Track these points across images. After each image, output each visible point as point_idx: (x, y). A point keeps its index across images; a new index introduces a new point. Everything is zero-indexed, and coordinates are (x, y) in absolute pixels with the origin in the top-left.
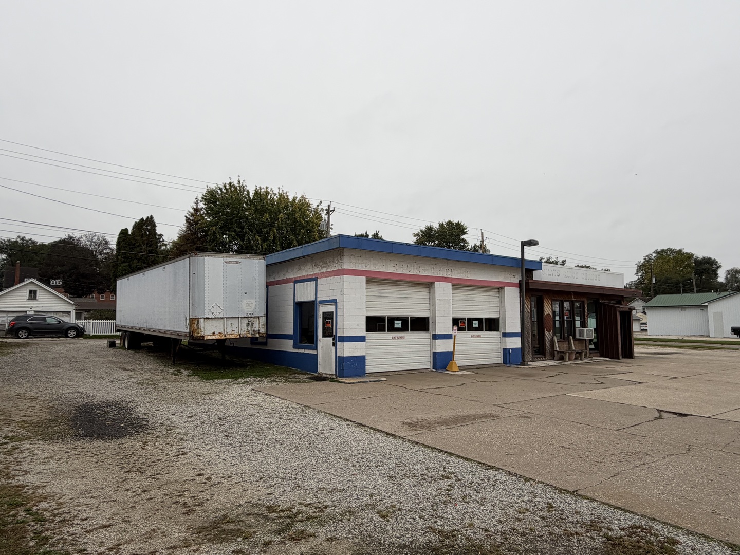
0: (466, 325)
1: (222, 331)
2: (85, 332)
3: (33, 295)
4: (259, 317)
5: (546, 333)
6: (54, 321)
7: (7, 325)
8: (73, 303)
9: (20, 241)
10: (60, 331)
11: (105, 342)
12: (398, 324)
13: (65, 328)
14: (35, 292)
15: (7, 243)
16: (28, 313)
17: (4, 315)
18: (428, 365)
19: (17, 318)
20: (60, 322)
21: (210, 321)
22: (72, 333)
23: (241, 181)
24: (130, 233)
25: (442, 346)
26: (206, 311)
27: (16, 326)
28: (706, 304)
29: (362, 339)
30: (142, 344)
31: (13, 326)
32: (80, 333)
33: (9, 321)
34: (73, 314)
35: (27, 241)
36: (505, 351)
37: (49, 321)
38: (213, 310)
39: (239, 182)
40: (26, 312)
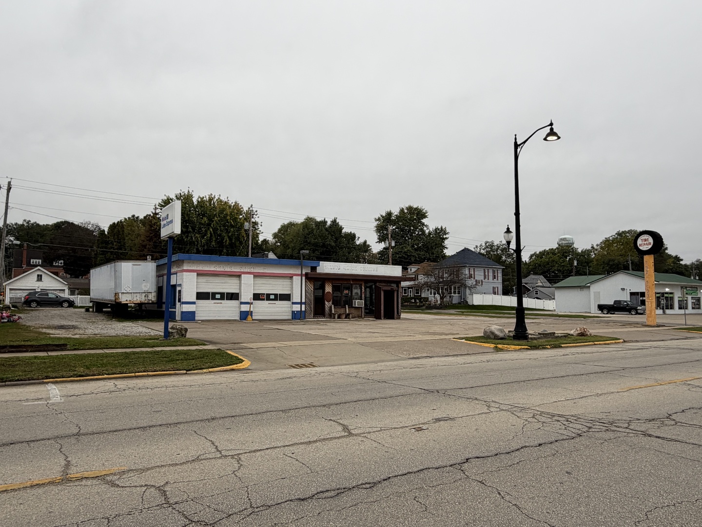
0: (265, 297)
1: (131, 299)
2: (75, 304)
3: (40, 278)
4: (151, 293)
5: (326, 303)
6: (54, 296)
7: (23, 299)
8: (66, 283)
9: (26, 224)
10: (58, 303)
11: (83, 310)
12: (218, 296)
13: (61, 301)
14: (41, 276)
15: (14, 226)
16: (37, 290)
17: (21, 292)
18: (238, 318)
19: (30, 294)
20: (57, 297)
21: (125, 294)
22: (66, 305)
23: (190, 191)
24: (106, 233)
25: (245, 308)
26: (123, 289)
27: (29, 299)
28: (589, 285)
29: (194, 303)
30: (104, 310)
31: (27, 299)
32: (71, 304)
33: (24, 296)
34: (67, 291)
35: (32, 224)
36: (293, 312)
37: (50, 296)
38: (126, 289)
39: (189, 191)
40: (35, 290)
